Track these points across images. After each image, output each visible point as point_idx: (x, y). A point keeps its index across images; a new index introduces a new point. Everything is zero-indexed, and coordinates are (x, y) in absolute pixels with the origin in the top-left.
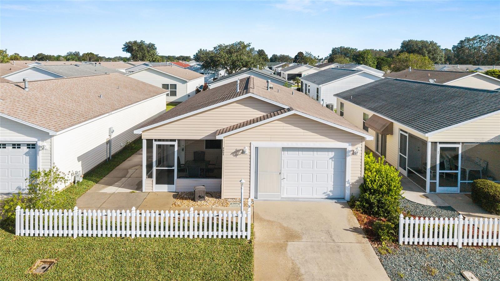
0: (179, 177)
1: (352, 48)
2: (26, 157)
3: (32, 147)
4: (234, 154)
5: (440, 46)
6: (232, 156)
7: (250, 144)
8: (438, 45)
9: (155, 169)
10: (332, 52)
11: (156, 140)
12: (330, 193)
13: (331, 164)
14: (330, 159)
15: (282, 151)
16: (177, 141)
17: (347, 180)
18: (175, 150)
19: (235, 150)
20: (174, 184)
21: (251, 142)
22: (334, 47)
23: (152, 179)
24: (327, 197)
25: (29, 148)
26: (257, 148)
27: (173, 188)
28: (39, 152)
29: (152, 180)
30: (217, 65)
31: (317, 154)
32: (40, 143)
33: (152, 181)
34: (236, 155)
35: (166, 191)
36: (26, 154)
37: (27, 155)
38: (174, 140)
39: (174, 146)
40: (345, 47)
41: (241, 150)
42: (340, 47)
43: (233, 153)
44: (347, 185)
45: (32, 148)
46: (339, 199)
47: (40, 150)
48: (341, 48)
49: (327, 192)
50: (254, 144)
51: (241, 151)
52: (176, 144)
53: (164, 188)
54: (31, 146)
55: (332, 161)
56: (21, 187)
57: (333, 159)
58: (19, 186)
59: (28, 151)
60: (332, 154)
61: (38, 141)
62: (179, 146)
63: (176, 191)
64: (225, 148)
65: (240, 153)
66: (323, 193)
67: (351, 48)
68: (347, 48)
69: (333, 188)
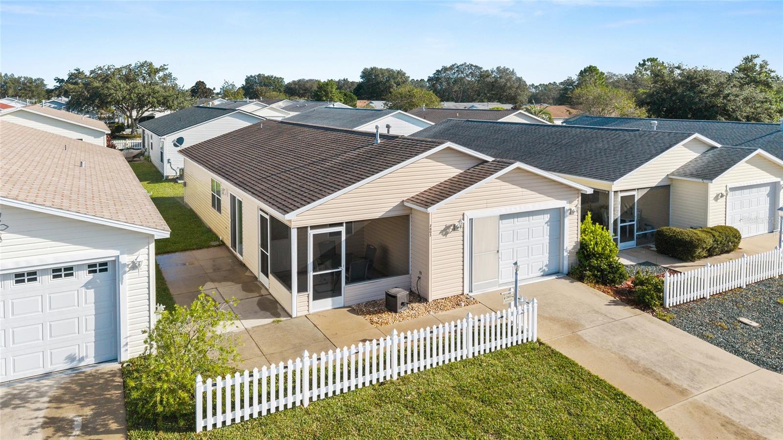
0: (348, 282)
1: (277, 76)
2: (88, 291)
3: (99, 270)
4: (444, 233)
5: (409, 77)
6: (441, 236)
7: (463, 215)
8: (406, 75)
9: (311, 274)
10: (246, 82)
11: (313, 227)
12: (545, 268)
13: (547, 229)
14: (546, 223)
15: (500, 220)
16: (344, 225)
17: (565, 248)
18: (342, 240)
19: (445, 227)
20: (341, 295)
21: (463, 212)
22: (249, 76)
23: (307, 293)
24: (542, 273)
25: (95, 271)
26: (471, 220)
27: (340, 300)
28: (124, 276)
29: (308, 295)
30: (107, 103)
31: (533, 220)
32: (125, 259)
33: (308, 297)
34: (446, 234)
35: (330, 308)
36: (87, 286)
37: (90, 287)
38: (340, 224)
39: (340, 233)
40: (266, 75)
41: (451, 225)
42: (257, 74)
43: (442, 232)
44: (565, 254)
45: (101, 271)
46: (557, 273)
47: (125, 273)
48: (259, 75)
49: (543, 268)
50: (469, 215)
51: (452, 228)
52: (343, 229)
53: (327, 304)
54: (98, 268)
55: (548, 226)
56: (77, 355)
57: (549, 223)
58: (71, 355)
59: (92, 279)
60: (547, 217)
61: (121, 254)
62: (347, 232)
63: (345, 306)
64: (432, 226)
65: (451, 230)
66: (539, 269)
67: (274, 76)
68: (268, 76)
69: (549, 261)
